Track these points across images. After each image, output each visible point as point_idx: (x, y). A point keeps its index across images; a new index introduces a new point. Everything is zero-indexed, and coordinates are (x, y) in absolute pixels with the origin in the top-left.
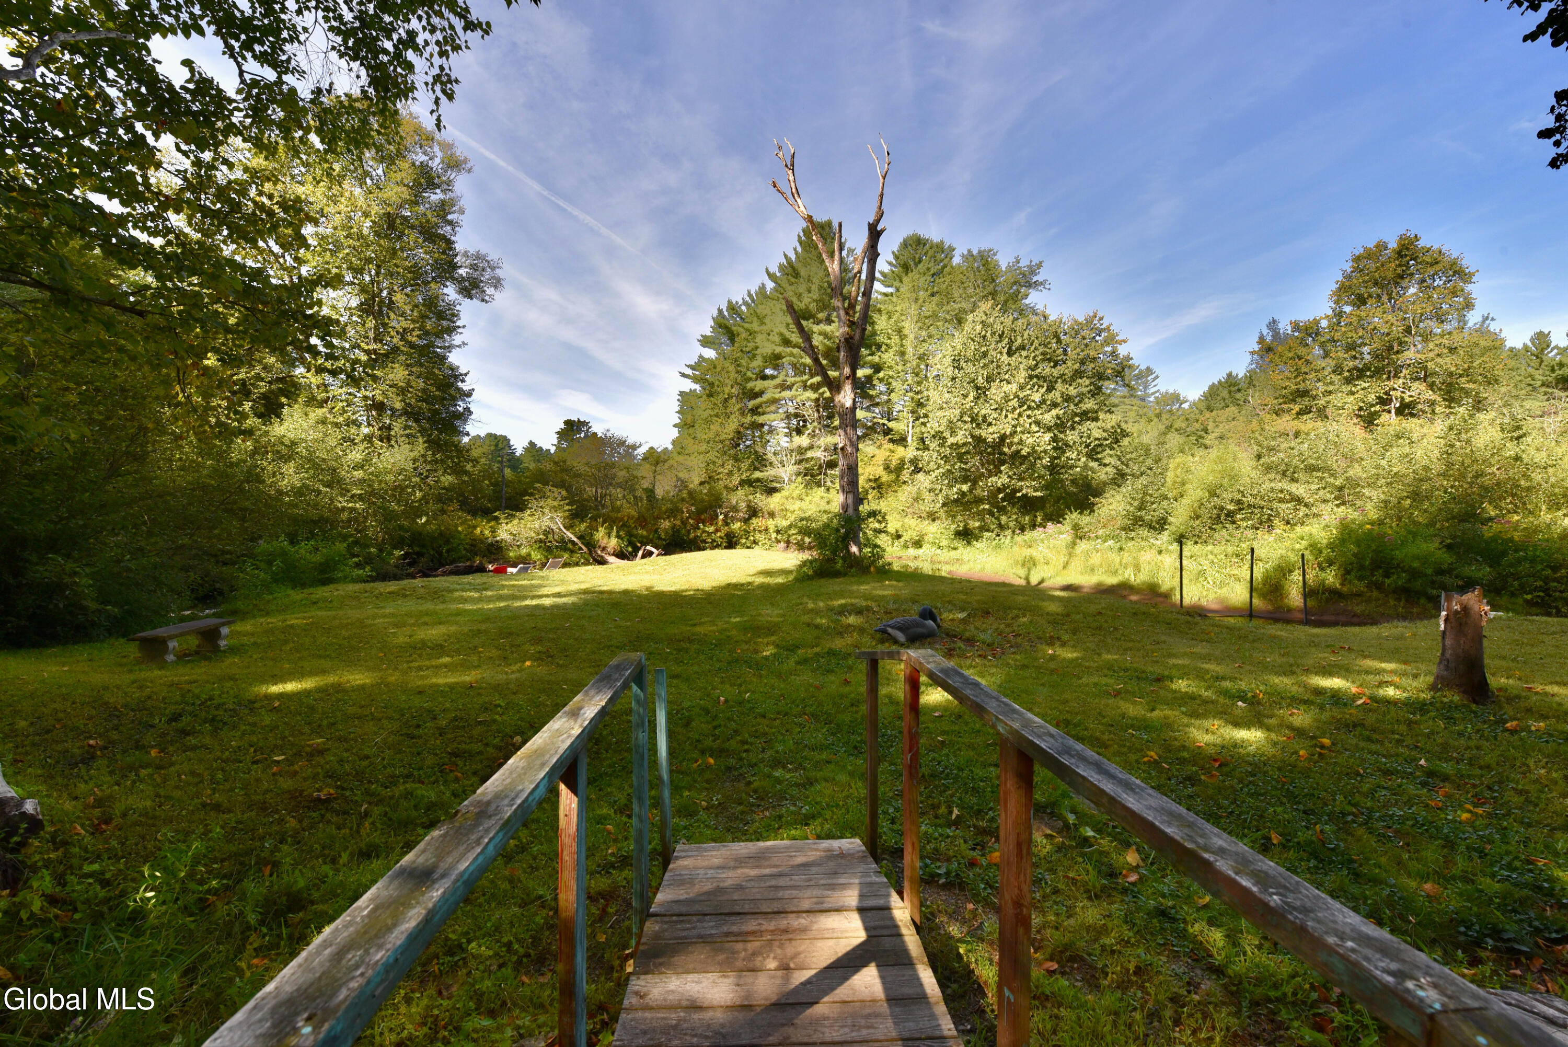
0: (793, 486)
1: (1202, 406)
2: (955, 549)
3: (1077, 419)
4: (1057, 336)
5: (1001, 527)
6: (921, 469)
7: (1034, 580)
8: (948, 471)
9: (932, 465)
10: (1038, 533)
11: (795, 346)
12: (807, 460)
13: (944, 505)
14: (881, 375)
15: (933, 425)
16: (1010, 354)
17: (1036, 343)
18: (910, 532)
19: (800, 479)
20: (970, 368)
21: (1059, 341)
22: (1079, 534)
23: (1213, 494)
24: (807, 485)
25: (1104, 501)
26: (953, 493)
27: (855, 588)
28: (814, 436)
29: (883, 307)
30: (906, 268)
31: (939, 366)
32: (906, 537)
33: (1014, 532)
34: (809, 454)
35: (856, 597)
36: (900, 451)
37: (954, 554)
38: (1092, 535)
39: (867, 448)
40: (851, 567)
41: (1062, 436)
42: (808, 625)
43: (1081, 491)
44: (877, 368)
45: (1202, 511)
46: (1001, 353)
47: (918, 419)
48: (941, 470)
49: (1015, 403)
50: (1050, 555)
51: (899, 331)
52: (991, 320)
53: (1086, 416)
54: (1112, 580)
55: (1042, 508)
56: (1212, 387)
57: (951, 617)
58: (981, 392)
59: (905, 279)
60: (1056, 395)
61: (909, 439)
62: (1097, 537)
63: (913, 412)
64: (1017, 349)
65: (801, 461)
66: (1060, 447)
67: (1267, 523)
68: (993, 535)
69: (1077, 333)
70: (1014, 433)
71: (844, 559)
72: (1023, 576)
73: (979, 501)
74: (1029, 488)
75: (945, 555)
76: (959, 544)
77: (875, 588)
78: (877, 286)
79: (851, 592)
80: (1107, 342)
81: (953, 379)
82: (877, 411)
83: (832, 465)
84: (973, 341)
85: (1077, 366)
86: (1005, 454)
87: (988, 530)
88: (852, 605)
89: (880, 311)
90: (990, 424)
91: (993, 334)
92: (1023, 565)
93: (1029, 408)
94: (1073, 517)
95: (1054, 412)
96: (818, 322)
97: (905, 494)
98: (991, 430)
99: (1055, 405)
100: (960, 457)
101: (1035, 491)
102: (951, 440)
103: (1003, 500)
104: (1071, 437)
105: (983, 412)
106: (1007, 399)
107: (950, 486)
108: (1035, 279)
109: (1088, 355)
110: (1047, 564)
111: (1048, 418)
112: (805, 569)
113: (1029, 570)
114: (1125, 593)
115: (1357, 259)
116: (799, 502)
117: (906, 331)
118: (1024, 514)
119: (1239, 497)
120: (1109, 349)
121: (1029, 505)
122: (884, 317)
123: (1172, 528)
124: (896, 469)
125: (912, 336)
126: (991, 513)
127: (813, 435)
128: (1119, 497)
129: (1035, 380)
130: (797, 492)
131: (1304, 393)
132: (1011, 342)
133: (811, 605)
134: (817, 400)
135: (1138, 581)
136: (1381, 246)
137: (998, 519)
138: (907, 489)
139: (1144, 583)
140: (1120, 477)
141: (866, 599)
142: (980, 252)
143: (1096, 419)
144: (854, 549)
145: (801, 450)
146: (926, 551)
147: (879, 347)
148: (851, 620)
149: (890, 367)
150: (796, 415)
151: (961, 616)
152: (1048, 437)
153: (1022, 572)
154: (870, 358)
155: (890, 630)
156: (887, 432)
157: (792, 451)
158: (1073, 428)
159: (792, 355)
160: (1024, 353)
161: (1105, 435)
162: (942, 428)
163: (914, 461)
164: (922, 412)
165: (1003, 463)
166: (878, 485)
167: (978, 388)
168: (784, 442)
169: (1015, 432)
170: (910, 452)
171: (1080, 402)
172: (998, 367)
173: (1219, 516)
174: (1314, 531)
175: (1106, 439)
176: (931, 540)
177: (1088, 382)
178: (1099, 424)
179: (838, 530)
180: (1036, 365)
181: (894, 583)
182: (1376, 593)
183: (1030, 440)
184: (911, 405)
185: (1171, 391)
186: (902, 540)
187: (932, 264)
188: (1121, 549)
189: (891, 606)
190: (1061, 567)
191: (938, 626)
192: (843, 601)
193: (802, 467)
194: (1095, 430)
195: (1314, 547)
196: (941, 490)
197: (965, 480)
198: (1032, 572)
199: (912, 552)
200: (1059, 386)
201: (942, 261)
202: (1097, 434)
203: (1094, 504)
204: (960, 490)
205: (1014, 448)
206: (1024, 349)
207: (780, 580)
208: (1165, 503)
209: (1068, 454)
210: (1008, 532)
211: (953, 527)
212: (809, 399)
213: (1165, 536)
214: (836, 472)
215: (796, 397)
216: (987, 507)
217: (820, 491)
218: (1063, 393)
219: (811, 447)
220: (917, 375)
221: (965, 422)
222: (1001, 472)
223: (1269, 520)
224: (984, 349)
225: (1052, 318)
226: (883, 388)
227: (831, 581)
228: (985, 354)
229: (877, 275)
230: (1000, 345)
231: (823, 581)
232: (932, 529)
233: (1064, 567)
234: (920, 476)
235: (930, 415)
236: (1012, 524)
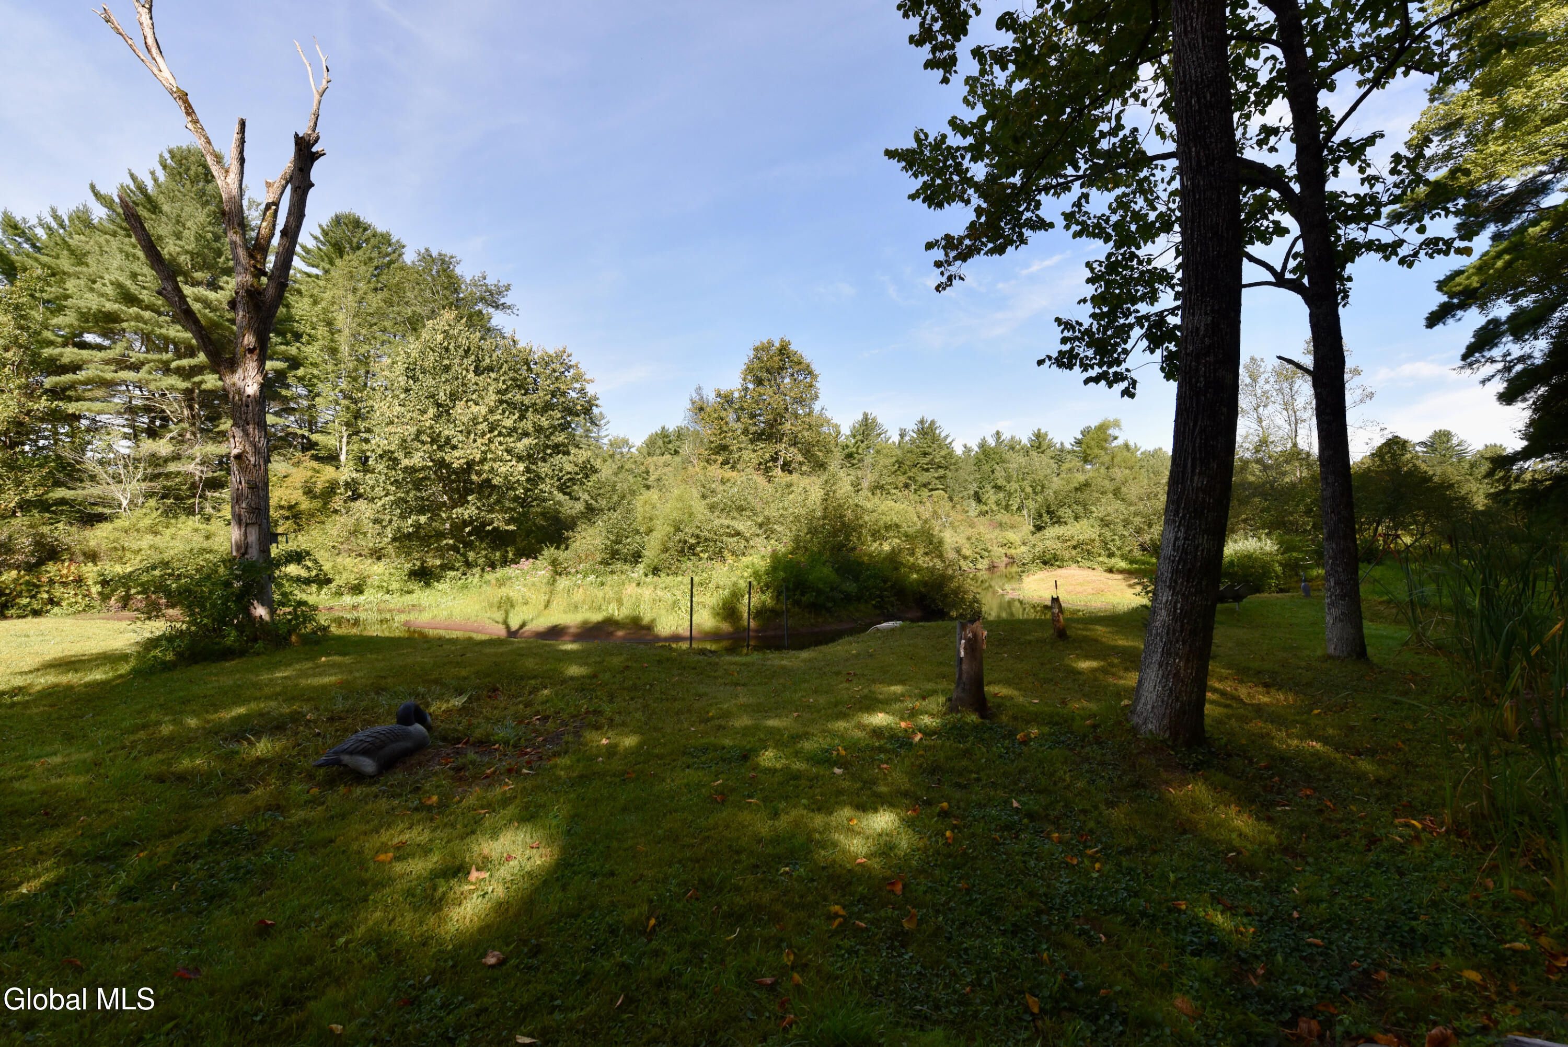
0: (139, 512)
1: (645, 451)
2: (410, 592)
3: (549, 451)
4: (527, 363)
5: (468, 565)
6: (360, 496)
7: (514, 624)
8: (401, 499)
9: (379, 491)
10: (511, 571)
11: (147, 308)
12: (168, 476)
13: (394, 539)
14: (300, 372)
15: (379, 442)
16: (477, 372)
17: (505, 367)
18: (344, 576)
19: (152, 502)
20: (429, 381)
21: (529, 369)
22: (558, 570)
23: (678, 529)
24: (168, 512)
25: (577, 535)
26: (408, 525)
27: (265, 677)
28: (182, 442)
29: (303, 288)
30: (339, 250)
31: (386, 373)
32: (339, 581)
33: (483, 570)
34: (172, 467)
35: (268, 698)
36: (329, 472)
37: (408, 599)
38: (573, 570)
39: (278, 466)
40: (255, 640)
41: (534, 467)
42: (161, 779)
43: (550, 525)
44: (295, 363)
45: (671, 544)
46: (468, 371)
47: (357, 433)
48: (392, 498)
49: (484, 426)
50: (528, 594)
51: (329, 323)
52: (456, 331)
53: (559, 449)
54: (597, 617)
55: (513, 543)
56: (651, 437)
57: (444, 706)
58: (443, 411)
59: (338, 262)
60: (528, 425)
61: (343, 457)
62: (577, 572)
63: (348, 424)
64: (485, 369)
65: (155, 477)
66: (535, 479)
67: (719, 555)
68: (459, 574)
69: (547, 364)
70: (483, 461)
71: (240, 628)
72: (500, 620)
73: (441, 535)
74: (499, 521)
75: (396, 601)
76: (415, 586)
77: (303, 674)
78: (297, 262)
79: (257, 686)
80: (576, 379)
81: (407, 390)
82: (292, 418)
83: (215, 484)
84: (434, 351)
85: (548, 397)
86: (472, 483)
87: (452, 568)
88: (261, 715)
89: (299, 292)
90: (454, 448)
91: (457, 347)
92: (499, 607)
93: (500, 434)
94: (549, 552)
95: (526, 441)
96: (196, 283)
97: (336, 527)
98: (456, 454)
99: (526, 434)
100: (418, 485)
101: (508, 524)
102: (406, 462)
103: (470, 534)
104: (544, 469)
105: (447, 432)
106: (475, 421)
107: (403, 517)
108: (502, 301)
109: (559, 389)
110: (526, 603)
111: (522, 446)
112: (157, 652)
113: (507, 613)
114: (612, 629)
115: (756, 349)
116: (150, 537)
117: (339, 324)
118: (494, 550)
119: (698, 531)
120: (577, 385)
121: (499, 539)
122: (307, 301)
123: (645, 560)
124: (322, 494)
125: (346, 332)
126: (457, 550)
127: (180, 440)
128: (591, 531)
129: (505, 406)
130: (147, 522)
131: (724, 448)
132: (478, 360)
133: (166, 729)
134: (188, 392)
135: (622, 616)
136: (771, 344)
137: (464, 555)
138: (342, 519)
139: (627, 617)
140: (590, 512)
141: (291, 699)
142: (440, 255)
143: (567, 453)
144: (260, 611)
145: (154, 460)
146: (369, 596)
147: (298, 336)
148: (263, 747)
149: (315, 365)
150: (147, 409)
151: (458, 702)
152: (521, 467)
153: (499, 616)
154: (283, 347)
155: (346, 759)
156: (309, 446)
157: (137, 460)
158: (544, 460)
159: (138, 318)
160: (493, 375)
161: (577, 469)
162: (393, 447)
163: (351, 485)
164: (362, 425)
165: (471, 492)
166: (294, 514)
167: (439, 405)
168: (124, 447)
169: (485, 459)
170: (346, 472)
171: (551, 434)
172: (464, 385)
173: (683, 548)
174: (756, 561)
175: (577, 474)
176: (376, 583)
177: (559, 415)
178: (571, 458)
179: (227, 584)
180: (506, 390)
181: (337, 658)
182: (797, 609)
183: (503, 469)
184: (346, 416)
185: (621, 436)
186: (333, 585)
187: (375, 254)
188: (602, 584)
189: (340, 706)
190: (542, 606)
191: (429, 728)
192: (242, 710)
193: (157, 485)
194: (566, 464)
195: (756, 574)
196: (390, 521)
197: (421, 511)
198: (511, 615)
199: (348, 599)
200: (529, 414)
201: (388, 255)
202: (569, 468)
203: (568, 538)
204: (417, 521)
205: (485, 476)
206: (492, 371)
207: (98, 675)
208: (638, 537)
209: (541, 486)
210: (476, 570)
211: (408, 566)
212: (172, 388)
213: (641, 568)
214: (226, 494)
215: (148, 382)
216: (451, 542)
217: (194, 522)
218: (534, 423)
219: (177, 457)
220: (355, 379)
221: (423, 443)
222: (468, 502)
223: (720, 552)
224: (446, 362)
225: (521, 345)
226: (302, 391)
227: (214, 668)
228: (447, 369)
229: (298, 249)
230: (465, 361)
231: (196, 671)
232: (378, 570)
233: (546, 607)
234: (360, 504)
235: (377, 430)
236: (481, 561)
